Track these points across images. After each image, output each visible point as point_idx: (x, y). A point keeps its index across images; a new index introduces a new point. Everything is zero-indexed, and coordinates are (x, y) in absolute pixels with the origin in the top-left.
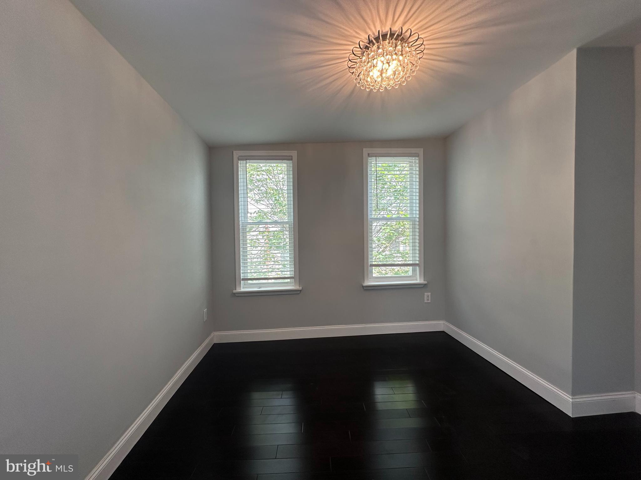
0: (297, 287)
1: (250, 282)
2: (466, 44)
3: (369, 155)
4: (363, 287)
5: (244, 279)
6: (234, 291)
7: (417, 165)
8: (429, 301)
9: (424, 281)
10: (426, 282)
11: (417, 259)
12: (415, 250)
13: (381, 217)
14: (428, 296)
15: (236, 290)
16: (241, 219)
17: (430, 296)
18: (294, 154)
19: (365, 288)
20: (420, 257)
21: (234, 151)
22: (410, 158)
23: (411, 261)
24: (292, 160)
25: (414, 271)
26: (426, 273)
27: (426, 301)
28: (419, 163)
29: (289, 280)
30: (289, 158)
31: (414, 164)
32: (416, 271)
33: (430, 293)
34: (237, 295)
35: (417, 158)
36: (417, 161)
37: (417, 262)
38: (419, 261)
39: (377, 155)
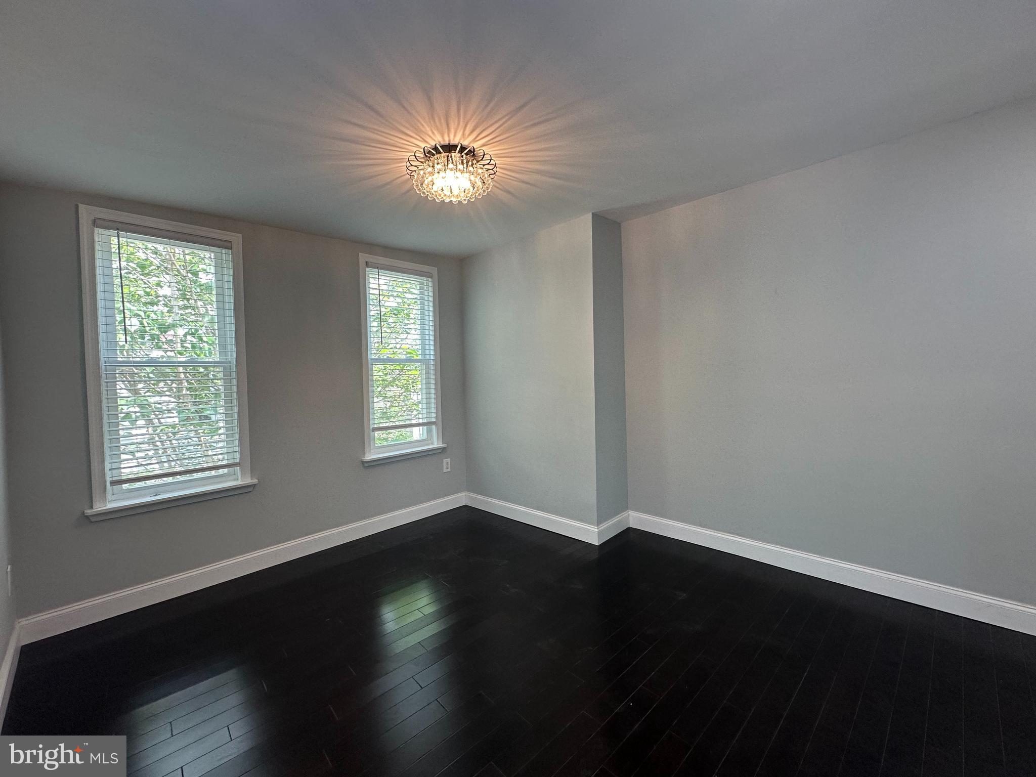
0: (248, 481)
1: (125, 486)
2: (523, 182)
3: (367, 264)
4: (363, 462)
5: (113, 483)
6: (89, 512)
7: (431, 289)
8: (449, 470)
9: (443, 444)
10: (445, 445)
11: (434, 415)
12: (430, 403)
13: (385, 357)
14: (448, 463)
15: (92, 507)
16: (103, 354)
17: (449, 463)
18: (237, 239)
19: (366, 465)
20: (437, 413)
21: (80, 206)
22: (422, 278)
23: (425, 419)
24: (231, 249)
25: (429, 432)
26: (444, 433)
27: (445, 470)
28: (433, 287)
29: (226, 470)
30: (226, 245)
31: (425, 287)
32: (432, 431)
33: (449, 459)
34: (93, 519)
35: (430, 279)
36: (430, 284)
37: (433, 420)
38: (437, 417)
39: (379, 267)
